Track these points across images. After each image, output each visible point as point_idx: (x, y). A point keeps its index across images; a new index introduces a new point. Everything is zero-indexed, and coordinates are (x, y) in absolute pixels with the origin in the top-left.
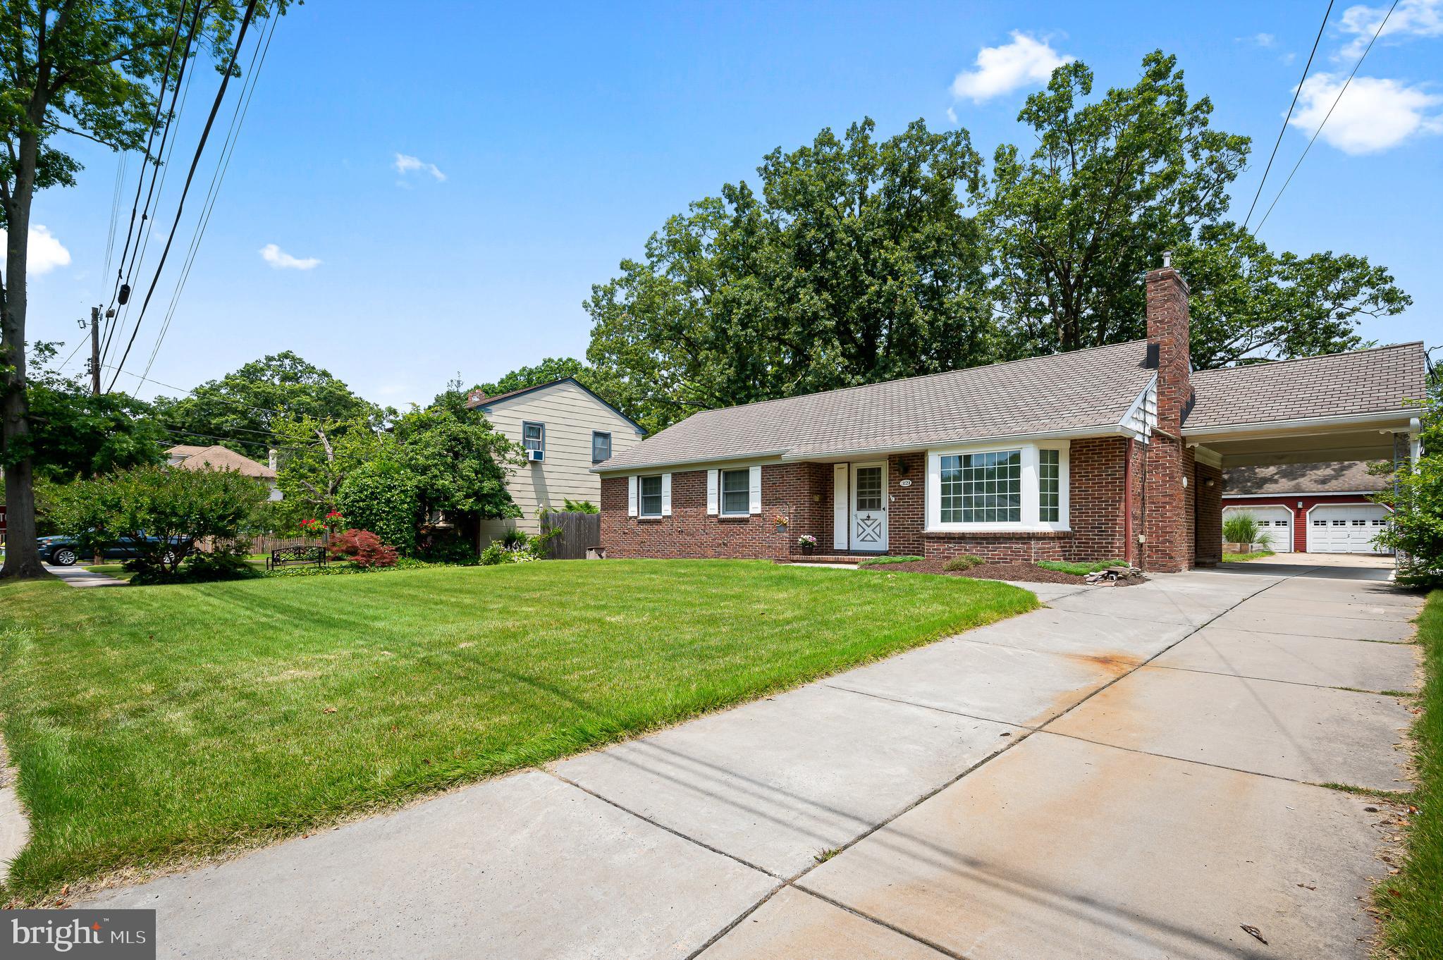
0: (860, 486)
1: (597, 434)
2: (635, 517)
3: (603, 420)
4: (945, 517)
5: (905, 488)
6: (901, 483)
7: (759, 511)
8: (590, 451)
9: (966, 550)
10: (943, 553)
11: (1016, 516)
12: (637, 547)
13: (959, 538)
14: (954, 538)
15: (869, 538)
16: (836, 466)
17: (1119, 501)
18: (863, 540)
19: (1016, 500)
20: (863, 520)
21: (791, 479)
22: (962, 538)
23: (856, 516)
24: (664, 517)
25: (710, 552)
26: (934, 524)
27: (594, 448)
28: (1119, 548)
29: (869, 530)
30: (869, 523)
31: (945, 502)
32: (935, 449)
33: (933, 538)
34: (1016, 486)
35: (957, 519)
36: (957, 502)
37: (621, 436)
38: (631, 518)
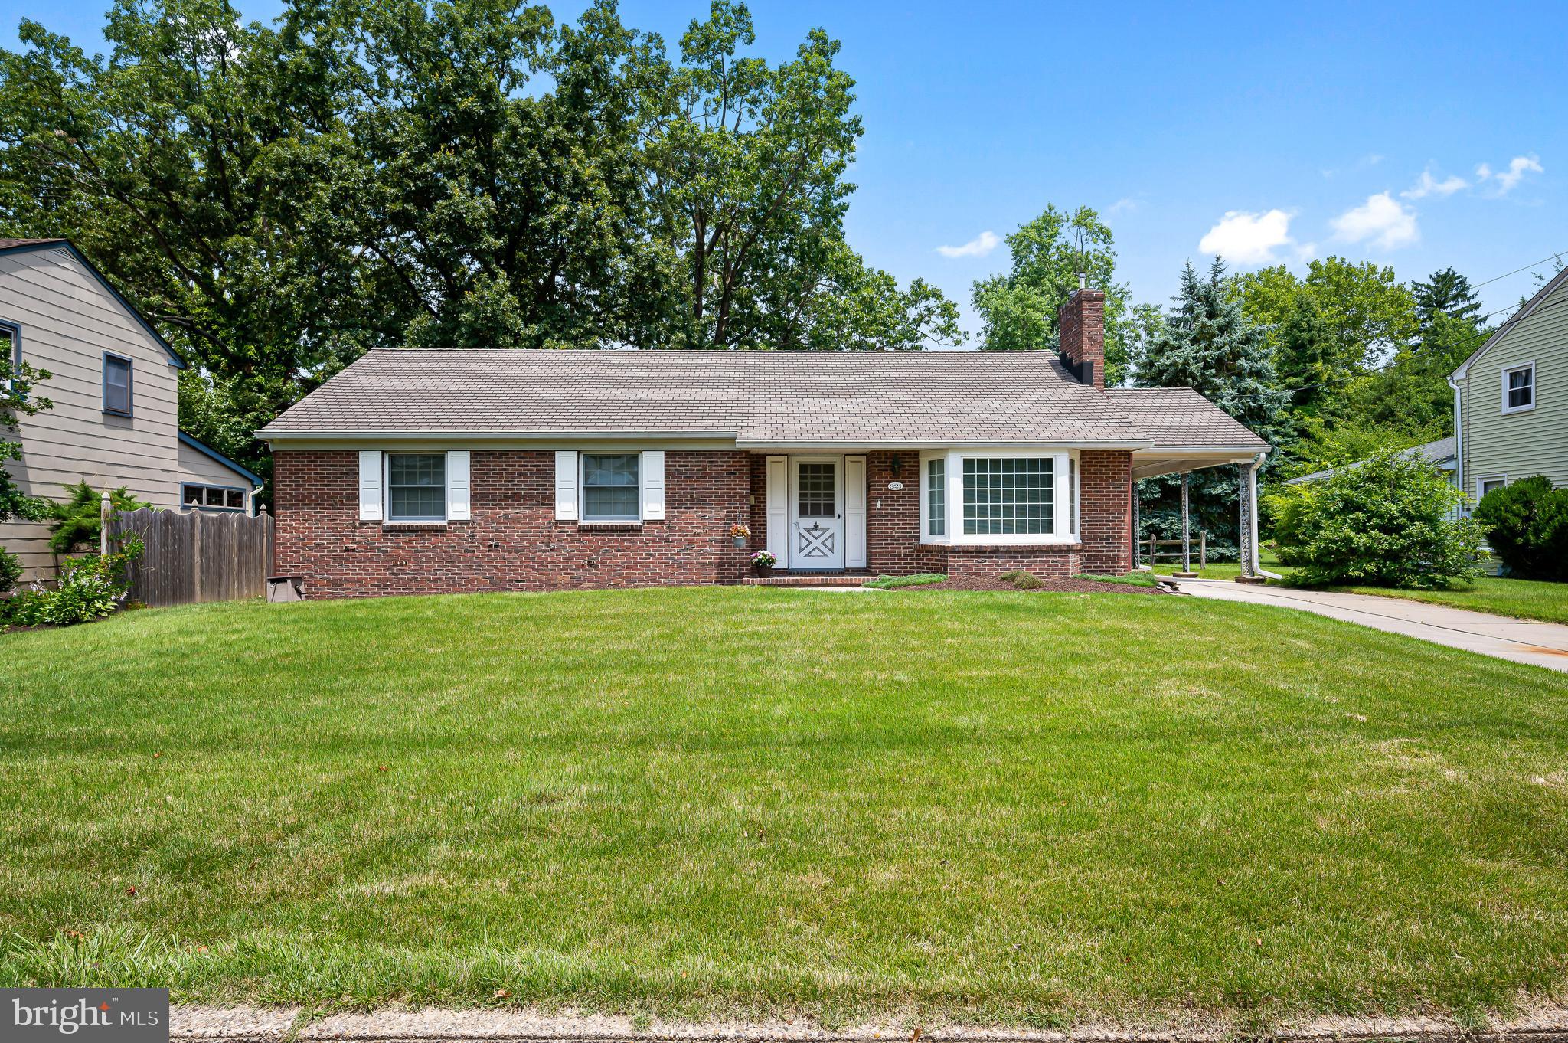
0: (802, 486)
1: (111, 360)
2: (379, 523)
3: (118, 333)
4: (969, 528)
5: (897, 493)
6: (890, 486)
7: (661, 516)
8: (99, 391)
9: (998, 565)
10: (971, 569)
11: (1049, 528)
12: (382, 574)
13: (990, 552)
14: (984, 552)
15: (816, 553)
16: (769, 459)
17: (1124, 514)
18: (808, 556)
19: (1049, 511)
20: (808, 530)
21: (719, 471)
22: (995, 552)
23: (797, 524)
24: (451, 522)
25: (560, 578)
26: (956, 535)
27: (107, 386)
28: (1124, 559)
29: (816, 543)
30: (816, 533)
31: (968, 511)
32: (957, 448)
33: (959, 552)
34: (1049, 496)
35: (983, 530)
36: (983, 511)
37: (147, 367)
38: (363, 523)
